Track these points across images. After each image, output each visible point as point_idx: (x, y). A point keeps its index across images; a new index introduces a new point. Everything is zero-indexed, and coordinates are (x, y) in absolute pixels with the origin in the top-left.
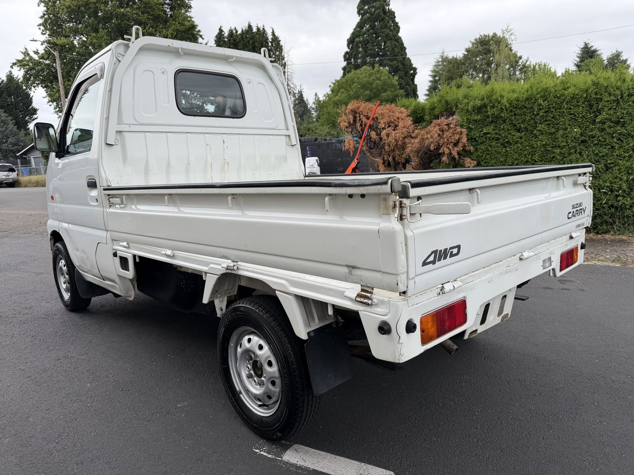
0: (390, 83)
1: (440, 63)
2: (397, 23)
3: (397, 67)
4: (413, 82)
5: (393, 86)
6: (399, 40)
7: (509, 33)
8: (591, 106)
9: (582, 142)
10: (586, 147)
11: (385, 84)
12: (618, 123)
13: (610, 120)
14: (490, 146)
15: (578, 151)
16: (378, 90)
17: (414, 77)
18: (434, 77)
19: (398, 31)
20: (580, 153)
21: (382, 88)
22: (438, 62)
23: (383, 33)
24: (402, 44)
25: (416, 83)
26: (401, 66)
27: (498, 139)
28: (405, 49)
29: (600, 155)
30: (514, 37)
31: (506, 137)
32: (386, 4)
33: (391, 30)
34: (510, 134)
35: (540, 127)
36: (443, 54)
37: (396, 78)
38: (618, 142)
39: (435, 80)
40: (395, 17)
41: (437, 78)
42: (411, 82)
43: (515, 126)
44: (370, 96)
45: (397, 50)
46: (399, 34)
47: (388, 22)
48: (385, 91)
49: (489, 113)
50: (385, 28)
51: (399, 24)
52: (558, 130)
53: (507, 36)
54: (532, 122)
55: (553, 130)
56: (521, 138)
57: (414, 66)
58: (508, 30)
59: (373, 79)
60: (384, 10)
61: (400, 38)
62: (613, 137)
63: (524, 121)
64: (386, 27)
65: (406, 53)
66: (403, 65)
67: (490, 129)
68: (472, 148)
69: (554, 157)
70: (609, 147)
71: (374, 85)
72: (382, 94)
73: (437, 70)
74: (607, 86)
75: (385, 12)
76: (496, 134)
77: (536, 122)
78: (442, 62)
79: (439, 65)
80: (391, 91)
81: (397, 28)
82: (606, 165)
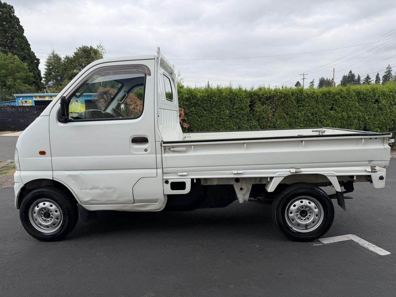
0: (22, 67)
1: (52, 58)
2: (21, 27)
3: (25, 56)
4: (38, 69)
5: (24, 69)
6: (24, 38)
7: (101, 48)
8: (231, 101)
9: (230, 116)
10: (231, 119)
11: (17, 66)
12: (241, 109)
13: (239, 108)
14: (194, 117)
15: (229, 120)
16: (13, 71)
17: (38, 65)
18: (48, 66)
19: (23, 32)
20: (230, 121)
21: (16, 70)
22: (51, 57)
23: (11, 31)
24: (27, 41)
25: (39, 69)
26: (27, 56)
27: (197, 114)
28: (29, 45)
29: (237, 122)
30: (105, 51)
31: (200, 113)
32: (12, 12)
33: (17, 30)
34: (202, 112)
35: (214, 109)
36: (54, 52)
37: (26, 64)
38: (242, 117)
39: (50, 69)
40: (19, 22)
41: (51, 67)
42: (36, 68)
43: (204, 108)
44: (6, 74)
45: (23, 45)
46: (24, 34)
47: (15, 25)
48: (19, 72)
49: (192, 101)
50: (11, 28)
51: (23, 28)
52: (220, 111)
53: (100, 50)
54: (210, 107)
55: (219, 111)
56: (206, 114)
57: (37, 57)
58: (101, 46)
59: (8, 63)
60: (10, 15)
61: (25, 37)
62: (240, 115)
63: (207, 106)
64: (13, 27)
65: (30, 48)
66: (30, 56)
67: (193, 109)
68: (186, 118)
69: (220, 123)
70: (239, 119)
71: (9, 67)
72: (16, 74)
73: (50, 62)
74: (236, 94)
75: (11, 17)
76: (196, 111)
77: (212, 107)
78: (53, 58)
79: (52, 59)
80: (24, 73)
81: (21, 30)
82: (238, 127)
